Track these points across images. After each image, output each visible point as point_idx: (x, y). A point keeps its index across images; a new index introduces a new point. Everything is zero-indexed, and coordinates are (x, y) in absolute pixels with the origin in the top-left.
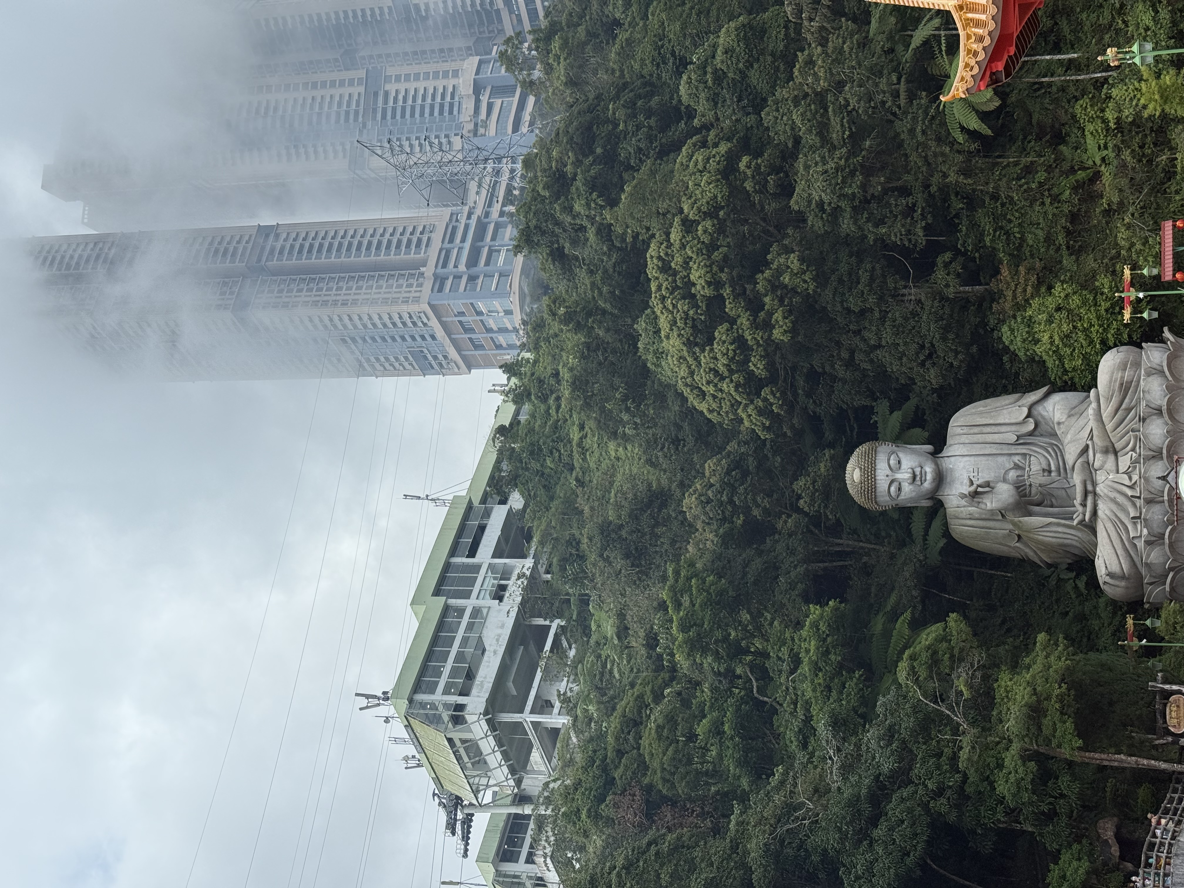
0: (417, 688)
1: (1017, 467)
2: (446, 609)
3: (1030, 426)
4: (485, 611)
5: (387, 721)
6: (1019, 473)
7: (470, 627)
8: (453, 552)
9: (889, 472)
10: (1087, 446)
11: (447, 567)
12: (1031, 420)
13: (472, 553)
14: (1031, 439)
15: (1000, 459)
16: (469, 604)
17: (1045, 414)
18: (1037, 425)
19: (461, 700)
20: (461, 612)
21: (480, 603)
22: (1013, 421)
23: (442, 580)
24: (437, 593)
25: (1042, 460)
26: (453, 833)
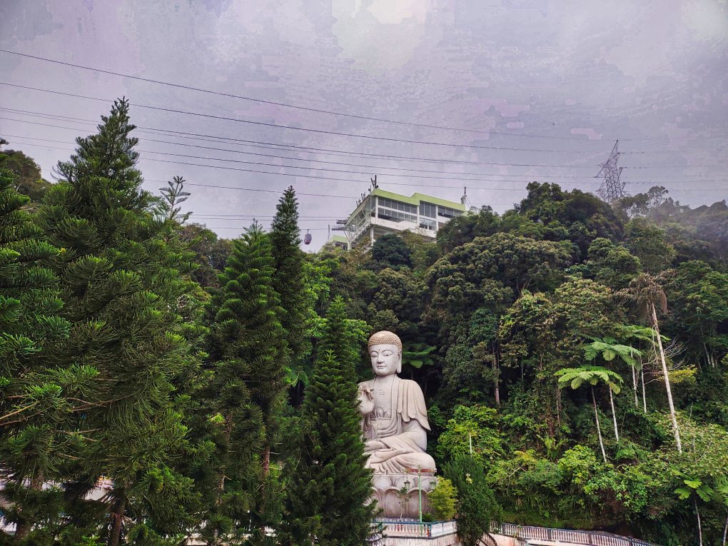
0: (381, 198)
1: (384, 413)
2: (415, 207)
3: (406, 420)
4: (415, 221)
5: (369, 190)
6: (381, 414)
7: (407, 216)
8: (440, 207)
9: (382, 350)
10: (389, 448)
11: (433, 205)
12: (409, 420)
13: (440, 214)
14: (400, 420)
15: (389, 405)
16: (418, 215)
17: (412, 427)
18: (407, 423)
19: (377, 215)
20: (415, 212)
21: (418, 218)
22: (409, 411)
23: (428, 204)
24: (422, 202)
25: (387, 426)
26: (338, 223)
